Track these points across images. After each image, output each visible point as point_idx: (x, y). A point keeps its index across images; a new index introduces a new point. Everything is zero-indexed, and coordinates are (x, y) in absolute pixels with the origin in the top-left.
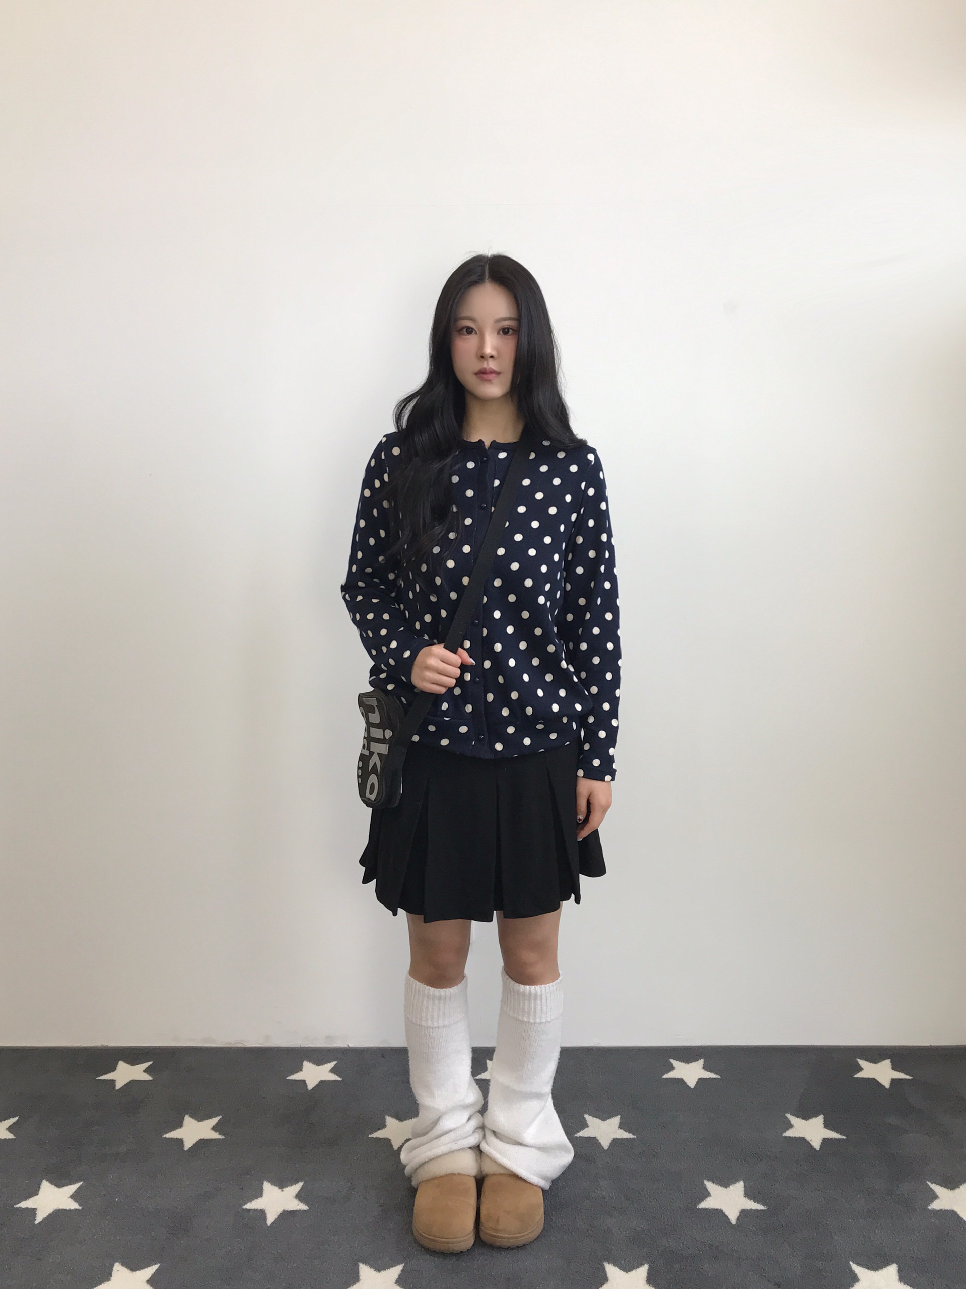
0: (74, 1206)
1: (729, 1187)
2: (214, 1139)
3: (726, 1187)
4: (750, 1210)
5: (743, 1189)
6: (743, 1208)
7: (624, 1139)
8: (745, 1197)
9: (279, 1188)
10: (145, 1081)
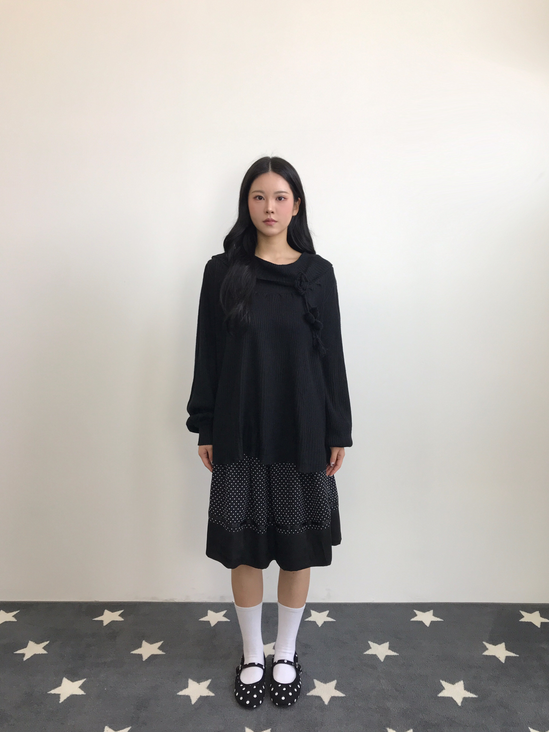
0: (81, 692)
1: (455, 684)
2: (159, 654)
3: (453, 684)
4: (468, 697)
5: (463, 685)
6: (464, 696)
7: (392, 655)
8: (465, 690)
9: (198, 683)
10: (119, 621)
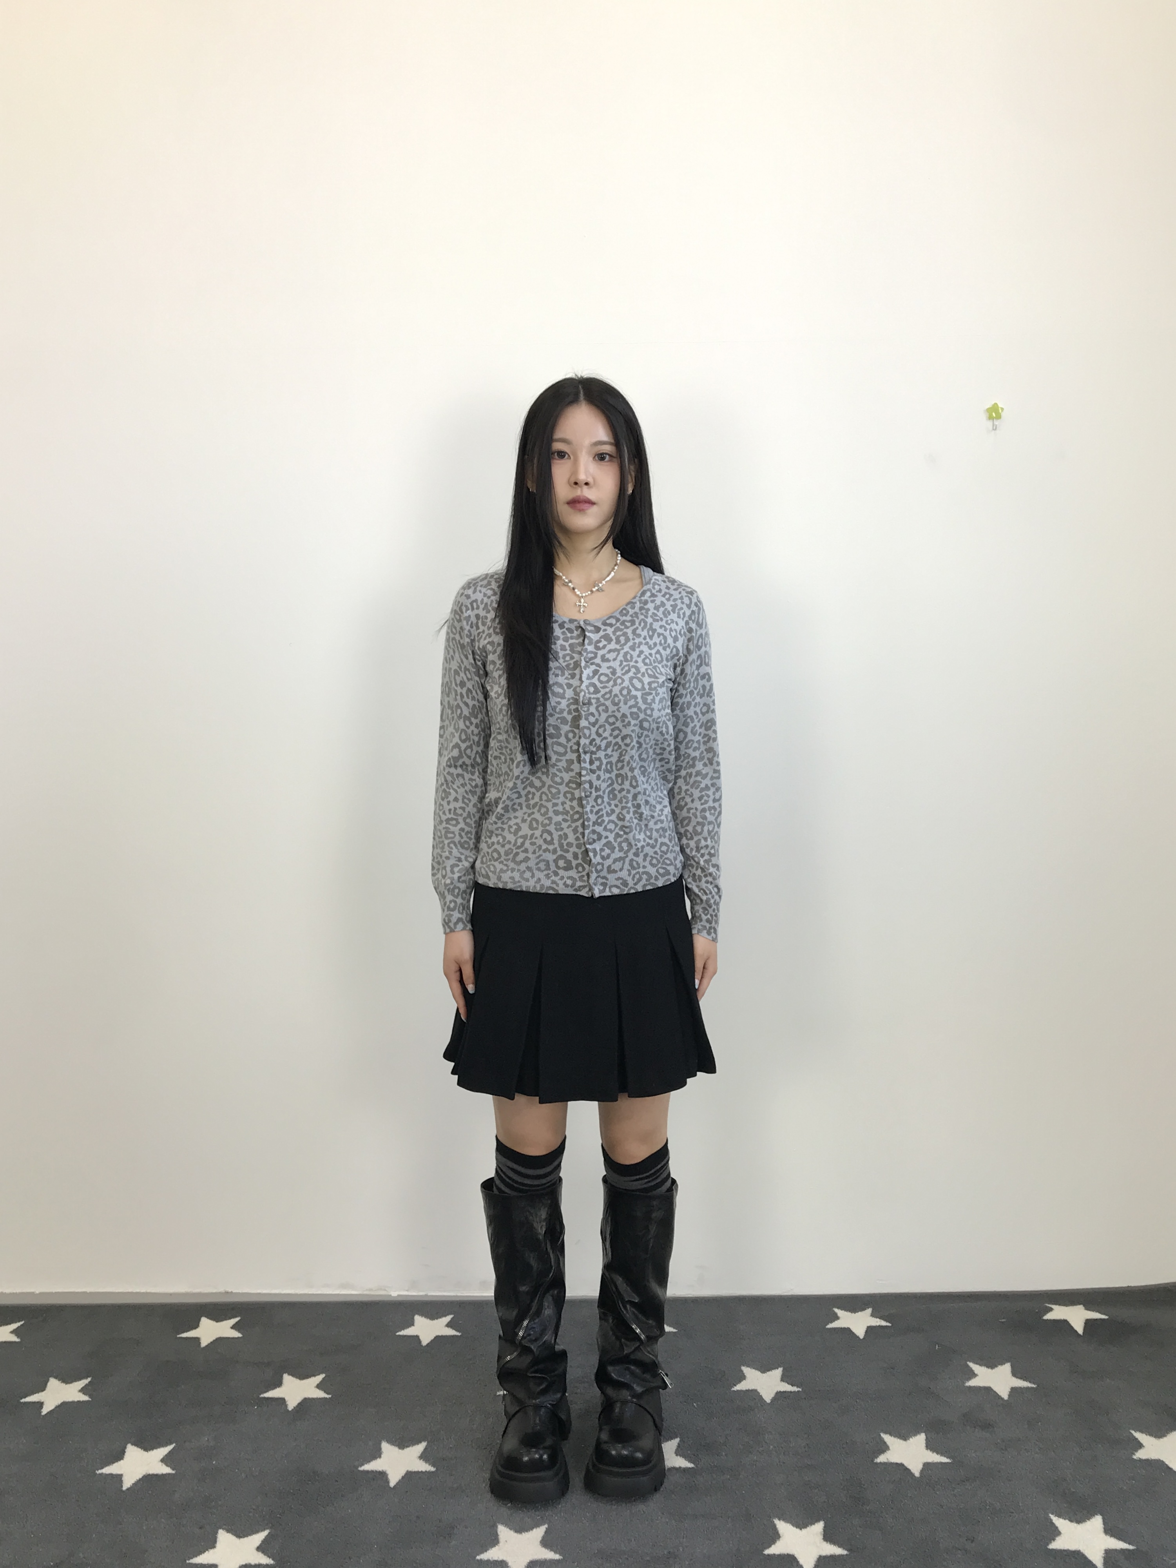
0: (166, 1470)
1: (909, 1440)
2: (319, 1399)
3: (905, 1440)
4: (934, 1463)
5: (925, 1441)
6: (926, 1461)
7: (788, 1392)
8: (927, 1449)
9: (400, 1449)
10: (233, 1338)
